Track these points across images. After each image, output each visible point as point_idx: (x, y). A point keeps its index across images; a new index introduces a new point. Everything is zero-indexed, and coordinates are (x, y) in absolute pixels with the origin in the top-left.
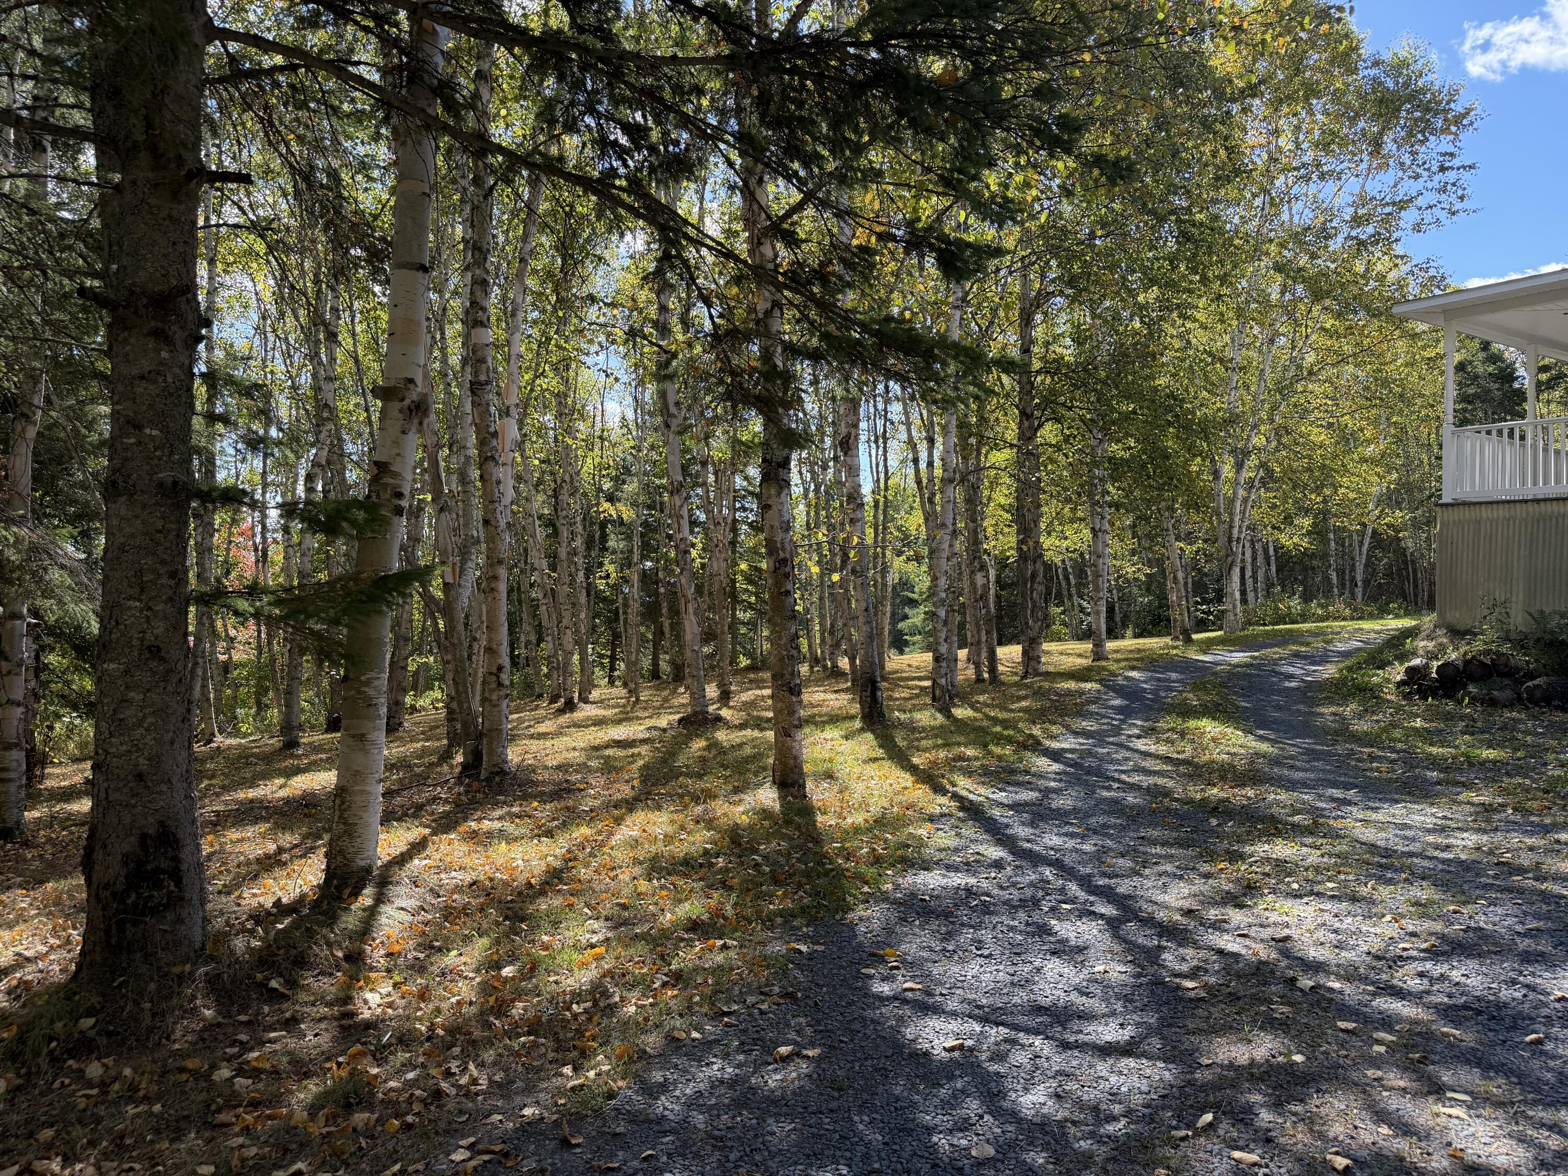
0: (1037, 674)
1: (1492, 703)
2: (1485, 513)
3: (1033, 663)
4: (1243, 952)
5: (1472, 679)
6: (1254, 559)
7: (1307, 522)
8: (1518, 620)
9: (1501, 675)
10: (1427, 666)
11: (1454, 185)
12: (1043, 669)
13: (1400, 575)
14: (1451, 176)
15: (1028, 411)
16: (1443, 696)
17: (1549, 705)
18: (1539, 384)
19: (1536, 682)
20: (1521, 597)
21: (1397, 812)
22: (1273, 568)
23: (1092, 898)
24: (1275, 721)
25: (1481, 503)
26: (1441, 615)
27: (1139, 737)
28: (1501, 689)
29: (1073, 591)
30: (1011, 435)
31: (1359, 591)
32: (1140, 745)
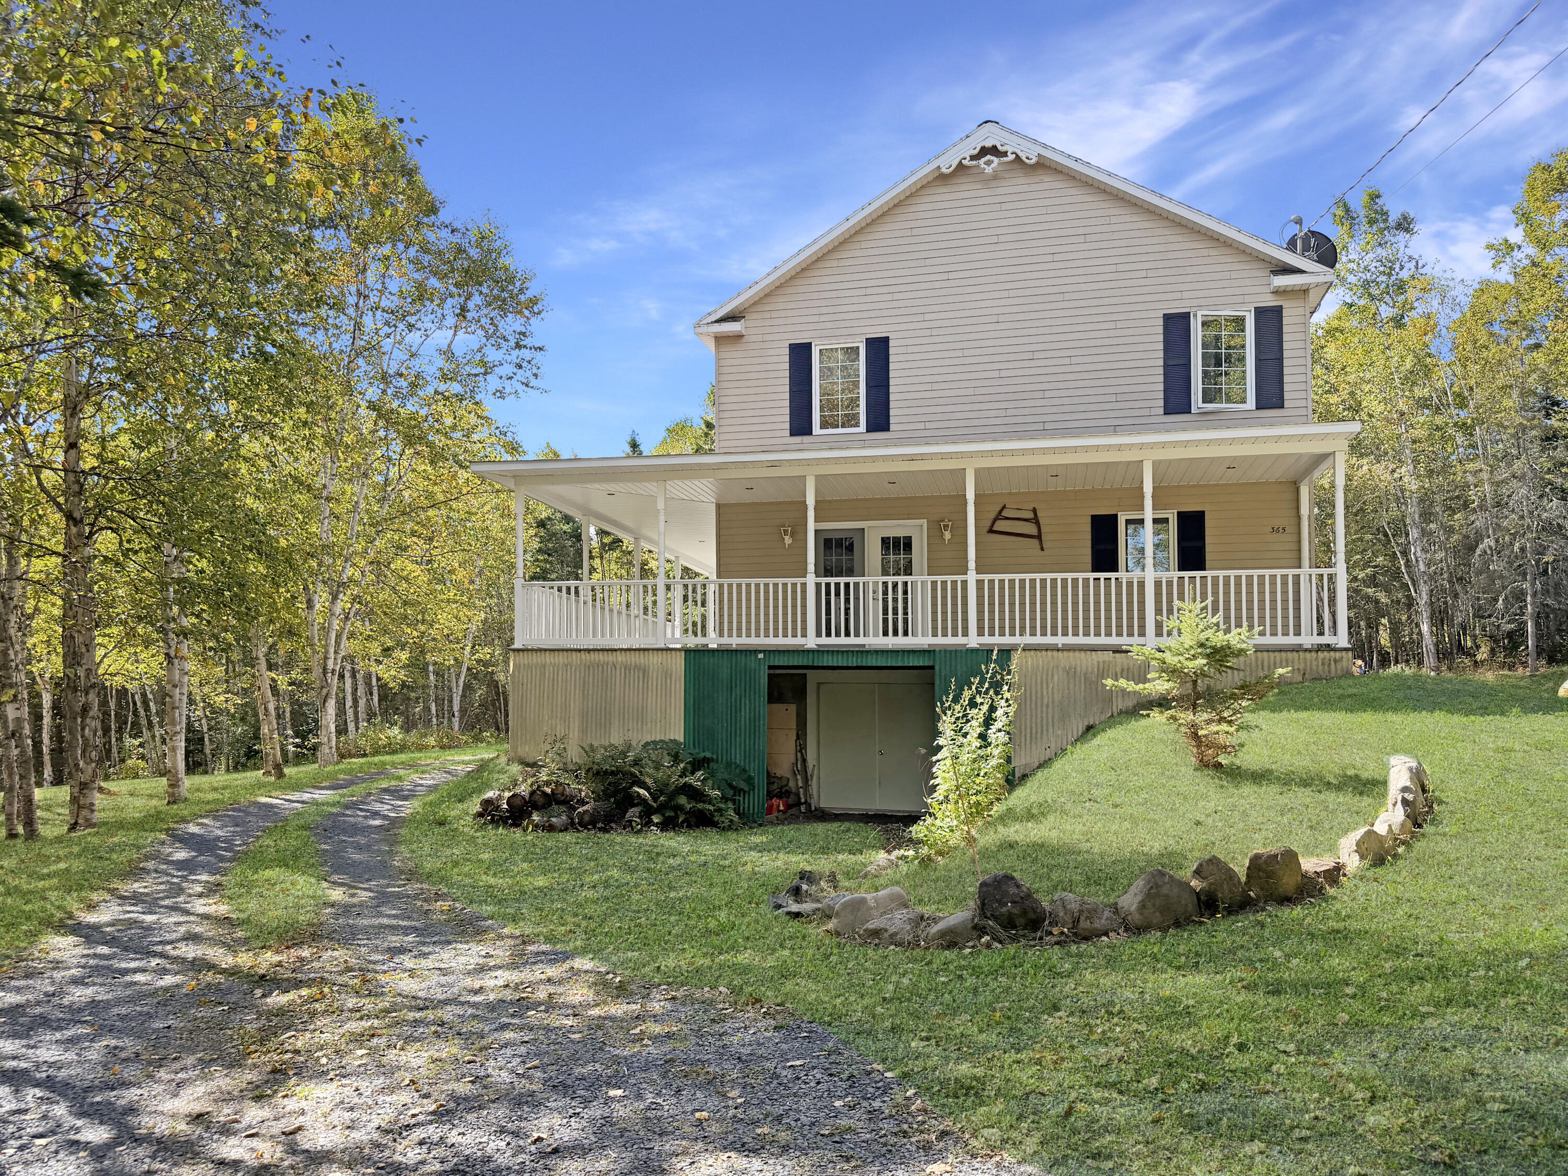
0: (90, 824)
1: (551, 828)
2: (548, 658)
3: (84, 813)
4: (247, 1157)
5: (536, 807)
6: (355, 690)
7: (404, 656)
8: (574, 754)
9: (559, 803)
10: (500, 797)
11: (529, 362)
12: (98, 816)
13: (494, 705)
14: (526, 354)
15: (77, 515)
16: (511, 825)
17: (594, 827)
18: (603, 545)
19: (585, 808)
20: (576, 733)
21: (446, 956)
22: (376, 698)
23: (79, 1123)
24: (355, 864)
25: (545, 650)
26: (514, 748)
27: (200, 895)
28: (559, 816)
29: (155, 720)
30: (57, 543)
31: (456, 721)
32: (200, 906)
